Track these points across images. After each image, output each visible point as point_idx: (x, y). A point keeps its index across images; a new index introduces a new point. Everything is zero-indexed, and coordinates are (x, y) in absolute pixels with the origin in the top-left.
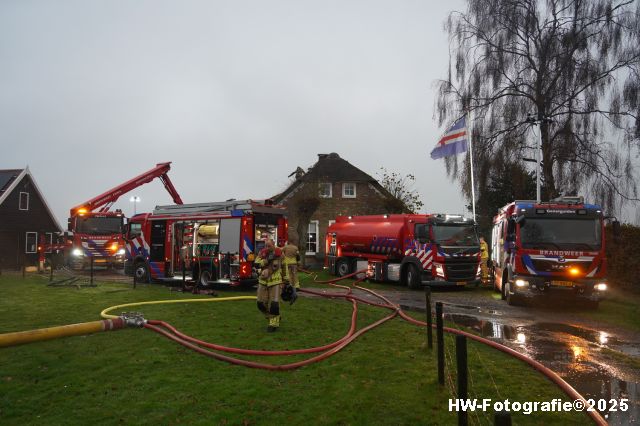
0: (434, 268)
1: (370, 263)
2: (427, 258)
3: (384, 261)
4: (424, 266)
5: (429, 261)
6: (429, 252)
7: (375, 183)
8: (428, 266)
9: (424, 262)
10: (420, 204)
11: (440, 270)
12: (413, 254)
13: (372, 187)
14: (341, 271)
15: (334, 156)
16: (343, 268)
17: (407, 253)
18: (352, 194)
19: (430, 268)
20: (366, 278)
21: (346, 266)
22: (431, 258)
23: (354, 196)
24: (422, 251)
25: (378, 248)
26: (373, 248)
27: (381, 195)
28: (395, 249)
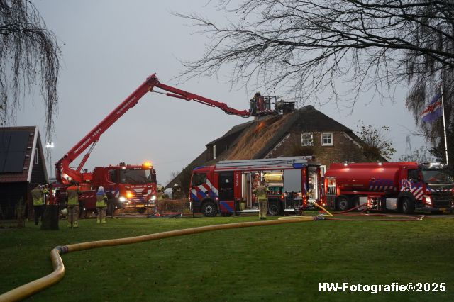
0: (424, 199)
1: (369, 198)
3: (382, 196)
4: (417, 197)
5: (420, 194)
6: (420, 188)
7: (350, 132)
8: (419, 198)
9: (416, 195)
10: (392, 150)
11: (428, 200)
12: (407, 190)
13: (346, 136)
14: (341, 207)
15: (310, 108)
16: (343, 204)
17: (402, 190)
18: (329, 142)
19: (421, 199)
20: (368, 210)
21: (345, 202)
22: (422, 192)
23: (332, 144)
24: (415, 188)
25: (376, 187)
26: (371, 187)
27: (354, 142)
28: (391, 187)
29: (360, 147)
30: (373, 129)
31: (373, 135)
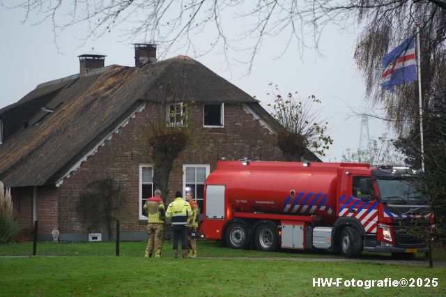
0: (380, 231)
2: (371, 219)
3: (308, 223)
4: (367, 228)
5: (372, 223)
6: (373, 212)
7: (254, 104)
8: (372, 228)
9: (367, 223)
10: (328, 140)
11: (387, 233)
12: (351, 214)
13: (248, 111)
14: (234, 241)
17: (341, 214)
19: (374, 231)
21: (241, 232)
22: (376, 219)
24: (364, 211)
25: (297, 207)
26: (288, 206)
27: (262, 123)
28: (323, 208)
29: (271, 132)
30: (296, 100)
31: (295, 112)
